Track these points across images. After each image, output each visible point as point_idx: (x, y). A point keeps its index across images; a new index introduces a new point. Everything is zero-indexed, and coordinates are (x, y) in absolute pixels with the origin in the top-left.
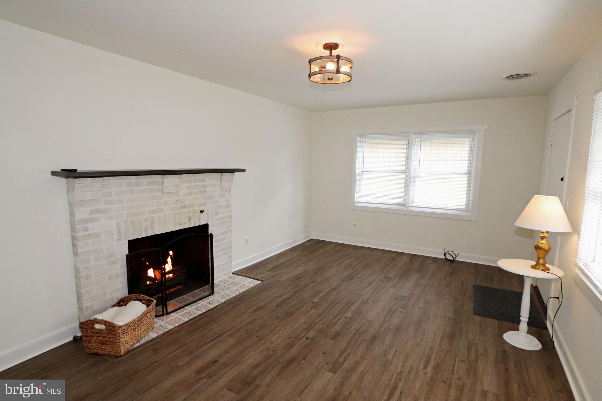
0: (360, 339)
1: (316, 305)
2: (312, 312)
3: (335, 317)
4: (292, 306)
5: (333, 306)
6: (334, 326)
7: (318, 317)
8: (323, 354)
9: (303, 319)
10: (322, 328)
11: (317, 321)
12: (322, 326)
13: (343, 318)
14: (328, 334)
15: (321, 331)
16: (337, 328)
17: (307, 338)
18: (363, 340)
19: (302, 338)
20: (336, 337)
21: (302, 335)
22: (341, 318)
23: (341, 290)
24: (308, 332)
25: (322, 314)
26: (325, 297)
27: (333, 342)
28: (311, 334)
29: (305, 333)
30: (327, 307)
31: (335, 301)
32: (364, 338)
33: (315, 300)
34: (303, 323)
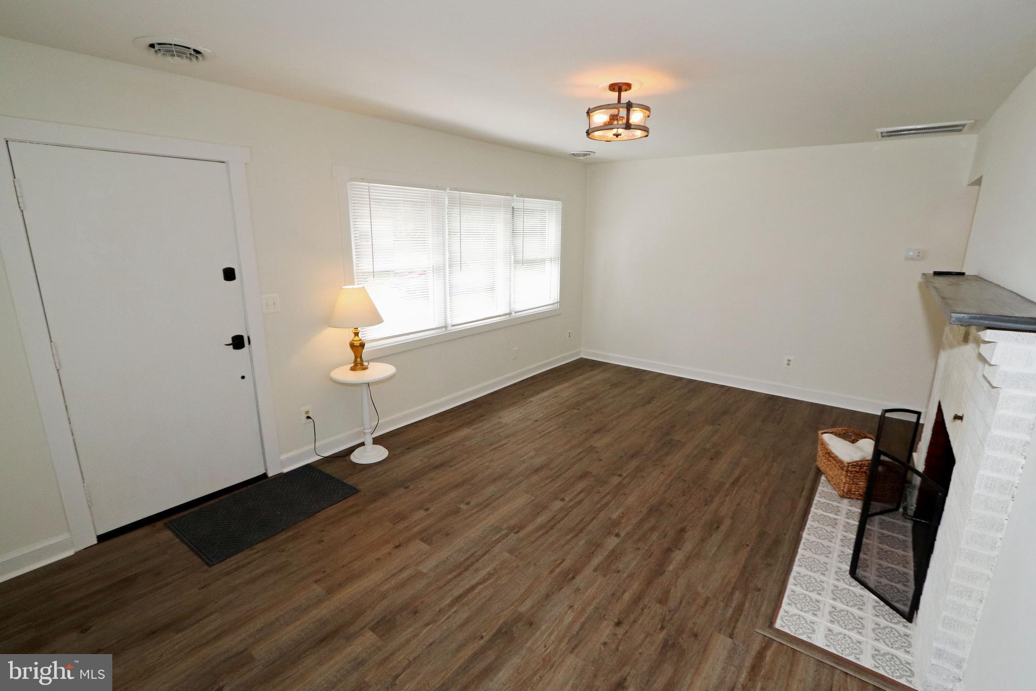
0: (554, 471)
1: (611, 528)
2: (617, 513)
3: (580, 502)
4: (653, 529)
5: (578, 524)
6: (584, 488)
7: (607, 504)
8: (601, 460)
9: (631, 500)
10: (601, 487)
11: (608, 497)
12: (601, 489)
13: (567, 499)
14: (594, 478)
15: (604, 483)
16: (581, 485)
17: (620, 476)
18: (551, 470)
19: (627, 476)
20: (584, 475)
21: (627, 480)
22: (571, 500)
23: (552, 572)
24: (620, 483)
25: (601, 509)
26: (592, 550)
27: (589, 470)
28: (616, 480)
29: (624, 482)
30: (592, 521)
31: (573, 537)
32: (550, 471)
33: (612, 542)
34: (629, 495)
